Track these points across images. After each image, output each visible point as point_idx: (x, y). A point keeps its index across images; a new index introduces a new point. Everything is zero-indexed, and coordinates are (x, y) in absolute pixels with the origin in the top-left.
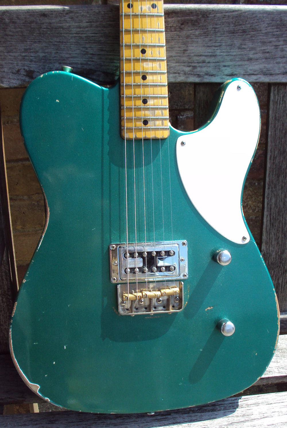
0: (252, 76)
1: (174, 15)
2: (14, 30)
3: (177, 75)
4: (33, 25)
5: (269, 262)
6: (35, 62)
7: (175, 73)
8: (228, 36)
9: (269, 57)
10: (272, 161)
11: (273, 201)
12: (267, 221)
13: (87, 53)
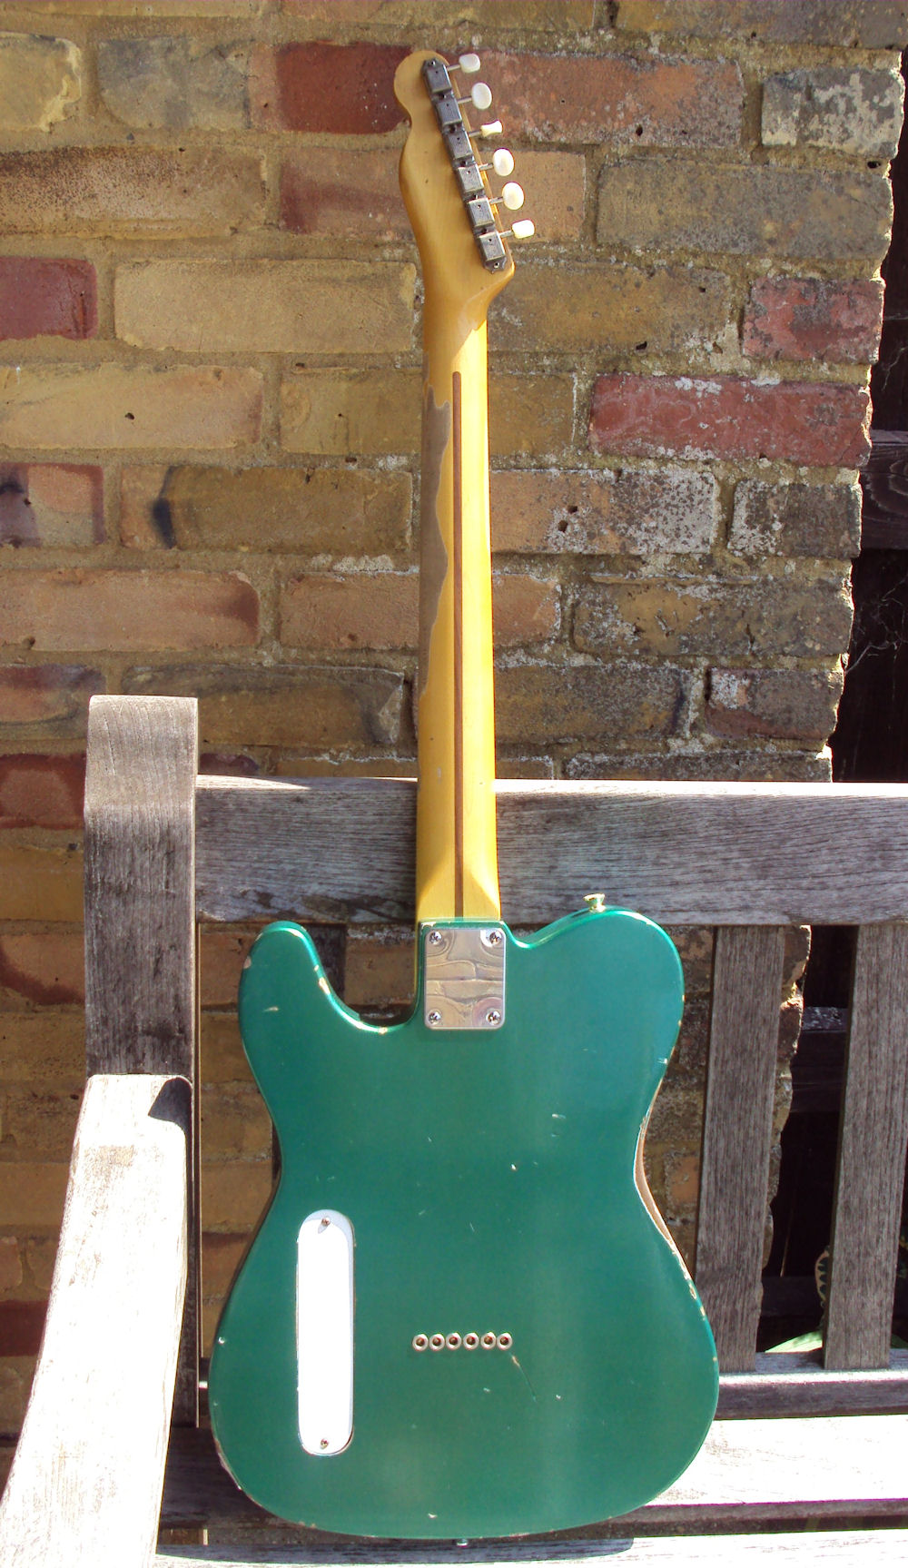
0: (680, 914)
1: (534, 804)
2: (242, 823)
3: (536, 910)
4: (278, 816)
5: (713, 1266)
6: (276, 879)
7: (532, 907)
8: (633, 843)
9: (712, 880)
10: (719, 1068)
11: (722, 1144)
12: (709, 1184)
13: (371, 868)
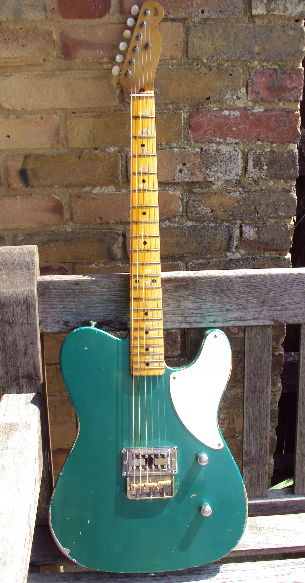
0: (230, 322)
1: (170, 281)
2: (56, 294)
3: (173, 323)
4: (70, 291)
5: (249, 458)
6: (70, 315)
7: (172, 322)
8: (210, 295)
9: (241, 308)
10: (249, 382)
11: (251, 411)
12: (246, 427)
13: (107, 309)
